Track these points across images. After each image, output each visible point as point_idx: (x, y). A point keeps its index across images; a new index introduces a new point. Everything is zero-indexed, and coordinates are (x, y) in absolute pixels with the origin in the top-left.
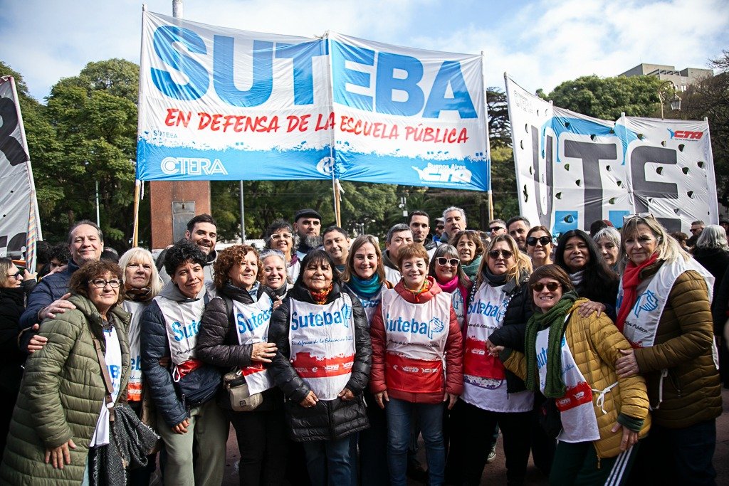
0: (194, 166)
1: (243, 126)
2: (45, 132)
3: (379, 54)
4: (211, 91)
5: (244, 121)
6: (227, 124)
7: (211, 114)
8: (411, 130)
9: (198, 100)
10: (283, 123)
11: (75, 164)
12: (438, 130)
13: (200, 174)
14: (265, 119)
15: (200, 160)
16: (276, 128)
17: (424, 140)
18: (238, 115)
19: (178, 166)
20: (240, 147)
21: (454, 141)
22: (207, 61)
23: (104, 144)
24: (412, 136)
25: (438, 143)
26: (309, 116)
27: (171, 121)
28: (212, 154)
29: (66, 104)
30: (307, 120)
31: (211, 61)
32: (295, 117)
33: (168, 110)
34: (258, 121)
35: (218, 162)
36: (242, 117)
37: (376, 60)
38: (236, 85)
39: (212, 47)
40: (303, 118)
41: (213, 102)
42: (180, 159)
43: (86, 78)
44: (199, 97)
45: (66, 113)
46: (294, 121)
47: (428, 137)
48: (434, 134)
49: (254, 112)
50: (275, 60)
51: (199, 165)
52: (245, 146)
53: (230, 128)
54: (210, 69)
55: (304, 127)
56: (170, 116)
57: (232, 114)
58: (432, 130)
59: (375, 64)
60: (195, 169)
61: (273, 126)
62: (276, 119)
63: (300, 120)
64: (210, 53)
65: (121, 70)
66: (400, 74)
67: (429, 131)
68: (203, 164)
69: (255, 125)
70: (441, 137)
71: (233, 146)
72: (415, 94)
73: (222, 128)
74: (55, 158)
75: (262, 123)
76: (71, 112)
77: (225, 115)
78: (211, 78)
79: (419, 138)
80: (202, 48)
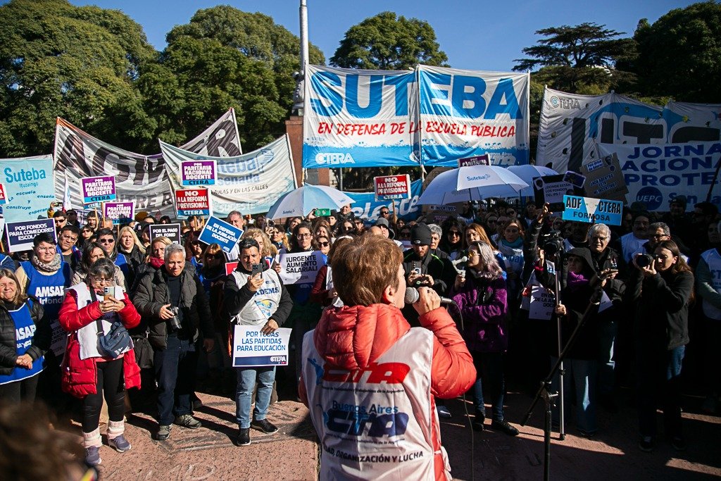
0: (334, 158)
1: (363, 131)
2: (170, 82)
3: (455, 77)
4: (344, 110)
5: (364, 128)
6: (354, 130)
7: (344, 124)
8: (475, 128)
9: (337, 115)
10: (388, 128)
11: (195, 110)
12: (494, 128)
13: (338, 163)
14: (377, 126)
15: (337, 155)
16: (384, 131)
17: (484, 135)
18: (360, 124)
19: (325, 159)
20: (362, 145)
21: (505, 135)
22: (341, 90)
23: (218, 91)
24: (475, 132)
25: (493, 137)
26: (405, 123)
27: (321, 130)
28: (345, 151)
29: (186, 55)
30: (403, 126)
31: (344, 90)
32: (396, 124)
33: (320, 123)
34: (372, 127)
35: (348, 155)
36: (363, 125)
37: (452, 81)
38: (359, 104)
39: (345, 82)
40: (401, 124)
41: (344, 117)
42: (326, 154)
43: (196, 25)
44: (338, 113)
45: (186, 63)
46: (396, 127)
47: (487, 133)
48: (491, 131)
49: (369, 121)
50: (384, 87)
51: (337, 157)
52: (365, 144)
53: (356, 133)
54: (344, 96)
55: (401, 130)
56: (321, 127)
57: (357, 123)
58: (490, 128)
59: (452, 84)
60: (335, 160)
61: (382, 130)
62: (384, 125)
63: (399, 126)
64: (344, 85)
65: (226, 17)
66: (469, 89)
67: (488, 129)
68: (340, 157)
69: (370, 130)
70: (496, 133)
71: (358, 144)
72: (480, 103)
73: (351, 132)
74: (178, 105)
75: (375, 128)
76: (190, 63)
77: (353, 124)
78: (344, 101)
79: (480, 134)
80: (339, 83)
